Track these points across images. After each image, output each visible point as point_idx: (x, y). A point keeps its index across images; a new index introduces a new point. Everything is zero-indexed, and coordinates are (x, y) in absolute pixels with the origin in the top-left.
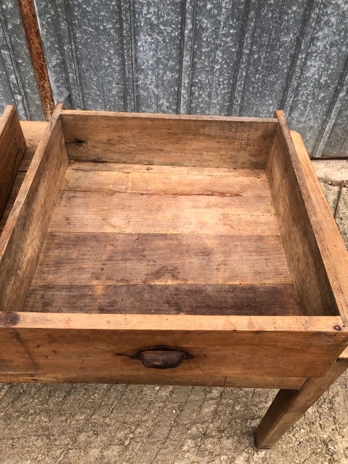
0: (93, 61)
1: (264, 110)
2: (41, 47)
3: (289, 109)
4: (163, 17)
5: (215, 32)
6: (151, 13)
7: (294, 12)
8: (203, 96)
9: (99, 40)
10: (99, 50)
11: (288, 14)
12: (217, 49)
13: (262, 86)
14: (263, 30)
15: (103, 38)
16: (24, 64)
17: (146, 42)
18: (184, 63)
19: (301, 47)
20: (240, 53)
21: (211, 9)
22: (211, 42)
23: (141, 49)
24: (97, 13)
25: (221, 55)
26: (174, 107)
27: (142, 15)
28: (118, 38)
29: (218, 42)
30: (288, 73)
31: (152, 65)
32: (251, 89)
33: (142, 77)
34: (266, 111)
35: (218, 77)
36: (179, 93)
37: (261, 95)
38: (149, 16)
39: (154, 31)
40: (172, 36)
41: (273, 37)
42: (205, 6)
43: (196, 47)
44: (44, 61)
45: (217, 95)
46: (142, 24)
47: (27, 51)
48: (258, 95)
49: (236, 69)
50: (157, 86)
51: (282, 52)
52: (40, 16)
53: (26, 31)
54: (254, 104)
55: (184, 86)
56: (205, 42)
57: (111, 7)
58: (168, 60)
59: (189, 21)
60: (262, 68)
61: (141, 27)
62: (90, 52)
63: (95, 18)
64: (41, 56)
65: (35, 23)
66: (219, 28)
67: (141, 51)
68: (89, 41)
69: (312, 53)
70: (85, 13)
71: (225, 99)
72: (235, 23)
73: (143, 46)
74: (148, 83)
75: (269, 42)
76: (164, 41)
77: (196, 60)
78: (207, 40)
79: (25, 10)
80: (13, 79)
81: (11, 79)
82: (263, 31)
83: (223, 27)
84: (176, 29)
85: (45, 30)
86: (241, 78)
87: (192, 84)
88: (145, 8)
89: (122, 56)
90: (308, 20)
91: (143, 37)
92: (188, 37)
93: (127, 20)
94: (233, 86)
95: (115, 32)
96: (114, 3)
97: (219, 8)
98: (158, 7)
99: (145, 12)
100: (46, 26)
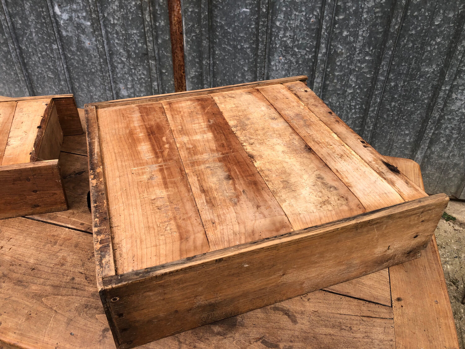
0: (228, 75)
1: (399, 140)
2: (184, 60)
3: (428, 141)
4: (298, 41)
5: (350, 57)
6: (287, 36)
7: (437, 44)
9: (236, 57)
10: (234, 66)
11: (431, 45)
12: (351, 74)
13: (398, 115)
15: (239, 56)
16: (167, 74)
17: (279, 62)
18: (315, 84)
19: (445, 79)
20: (375, 80)
21: (347, 36)
22: (344, 66)
23: (274, 68)
24: (236, 34)
25: (354, 79)
27: (278, 38)
28: (253, 57)
29: (353, 67)
30: (429, 104)
32: (385, 116)
34: (401, 141)
35: (350, 101)
37: (396, 123)
38: (285, 39)
39: (289, 53)
40: (305, 59)
41: (413, 66)
42: (341, 33)
43: (328, 70)
44: (184, 73)
46: (277, 46)
47: (171, 63)
48: (393, 123)
49: (370, 94)
51: (422, 82)
52: (186, 33)
53: (173, 45)
56: (338, 66)
57: (250, 29)
59: (323, 46)
60: (399, 96)
61: (276, 48)
62: (226, 68)
63: (234, 38)
64: (182, 68)
65: (182, 40)
66: (354, 54)
67: (273, 70)
68: (226, 57)
69: (458, 85)
70: (226, 33)
71: (355, 123)
72: (372, 50)
73: (276, 66)
75: (408, 71)
76: (297, 62)
77: (328, 82)
78: (341, 64)
79: (174, 28)
80: (155, 85)
81: (153, 86)
82: (402, 60)
83: (359, 54)
84: (310, 52)
85: (189, 46)
86: (374, 103)
88: (282, 32)
89: (255, 73)
90: (454, 52)
91: (277, 58)
92: (320, 60)
93: (263, 41)
94: (366, 111)
95: (251, 51)
96: (253, 26)
97: (356, 35)
98: (294, 32)
99: (281, 35)
100: (190, 43)
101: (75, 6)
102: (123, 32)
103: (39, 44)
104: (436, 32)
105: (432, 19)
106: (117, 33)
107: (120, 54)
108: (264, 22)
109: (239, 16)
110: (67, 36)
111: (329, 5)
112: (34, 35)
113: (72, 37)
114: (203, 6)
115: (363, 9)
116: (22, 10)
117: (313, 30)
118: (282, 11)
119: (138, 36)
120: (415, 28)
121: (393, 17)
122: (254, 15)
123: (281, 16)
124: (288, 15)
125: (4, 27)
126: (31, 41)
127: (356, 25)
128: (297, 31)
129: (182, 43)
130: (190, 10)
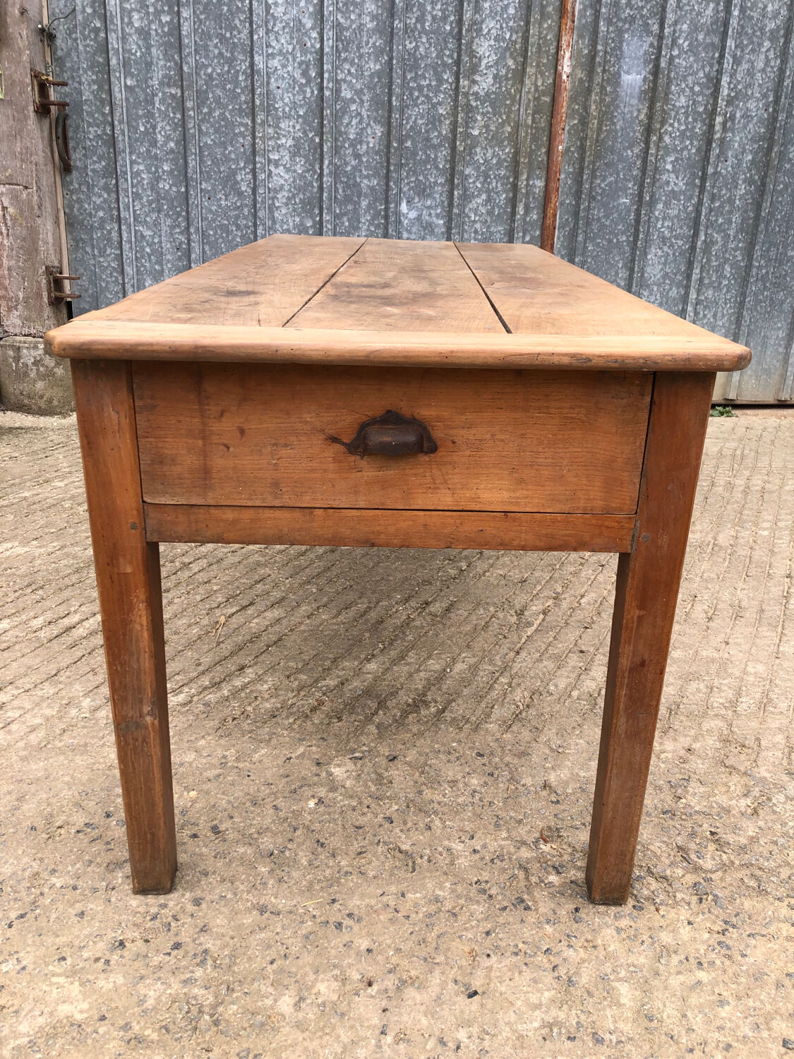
1: (772, 335)
4: (676, 231)
5: (725, 246)
6: (665, 227)
9: (610, 253)
10: (608, 263)
12: (725, 263)
13: (770, 305)
14: (772, 244)
15: (615, 251)
17: (656, 255)
20: (749, 267)
21: (722, 223)
22: (720, 255)
23: (650, 262)
24: (614, 226)
25: (729, 269)
27: (656, 229)
28: (631, 250)
29: (728, 256)
31: (658, 279)
34: (774, 337)
35: (725, 295)
37: (769, 316)
38: (663, 230)
39: (666, 245)
40: (682, 250)
41: (781, 251)
42: (716, 221)
43: (704, 260)
45: (723, 316)
46: (655, 238)
48: (767, 316)
49: (744, 282)
52: (559, 228)
54: (762, 327)
55: (692, 303)
56: (714, 256)
58: (676, 275)
59: (702, 233)
60: (771, 285)
61: (653, 240)
63: (611, 231)
66: (728, 242)
70: (603, 226)
72: (744, 237)
73: (652, 260)
75: (777, 256)
76: (674, 254)
77: (704, 275)
78: (716, 253)
79: (548, 222)
83: (732, 241)
84: (687, 242)
87: (698, 302)
89: (632, 270)
91: (654, 251)
92: (699, 249)
94: (742, 303)
96: (631, 217)
97: (730, 222)
98: (673, 221)
99: (659, 226)
100: (562, 239)
101: (429, 203)
102: (484, 230)
106: (476, 232)
108: (647, 211)
109: (618, 207)
111: (708, 191)
114: (583, 197)
115: (735, 196)
117: (690, 219)
118: (661, 200)
120: (780, 213)
121: (762, 202)
122: (633, 204)
123: (660, 206)
124: (667, 204)
128: (676, 221)
129: (553, 239)
130: (568, 202)
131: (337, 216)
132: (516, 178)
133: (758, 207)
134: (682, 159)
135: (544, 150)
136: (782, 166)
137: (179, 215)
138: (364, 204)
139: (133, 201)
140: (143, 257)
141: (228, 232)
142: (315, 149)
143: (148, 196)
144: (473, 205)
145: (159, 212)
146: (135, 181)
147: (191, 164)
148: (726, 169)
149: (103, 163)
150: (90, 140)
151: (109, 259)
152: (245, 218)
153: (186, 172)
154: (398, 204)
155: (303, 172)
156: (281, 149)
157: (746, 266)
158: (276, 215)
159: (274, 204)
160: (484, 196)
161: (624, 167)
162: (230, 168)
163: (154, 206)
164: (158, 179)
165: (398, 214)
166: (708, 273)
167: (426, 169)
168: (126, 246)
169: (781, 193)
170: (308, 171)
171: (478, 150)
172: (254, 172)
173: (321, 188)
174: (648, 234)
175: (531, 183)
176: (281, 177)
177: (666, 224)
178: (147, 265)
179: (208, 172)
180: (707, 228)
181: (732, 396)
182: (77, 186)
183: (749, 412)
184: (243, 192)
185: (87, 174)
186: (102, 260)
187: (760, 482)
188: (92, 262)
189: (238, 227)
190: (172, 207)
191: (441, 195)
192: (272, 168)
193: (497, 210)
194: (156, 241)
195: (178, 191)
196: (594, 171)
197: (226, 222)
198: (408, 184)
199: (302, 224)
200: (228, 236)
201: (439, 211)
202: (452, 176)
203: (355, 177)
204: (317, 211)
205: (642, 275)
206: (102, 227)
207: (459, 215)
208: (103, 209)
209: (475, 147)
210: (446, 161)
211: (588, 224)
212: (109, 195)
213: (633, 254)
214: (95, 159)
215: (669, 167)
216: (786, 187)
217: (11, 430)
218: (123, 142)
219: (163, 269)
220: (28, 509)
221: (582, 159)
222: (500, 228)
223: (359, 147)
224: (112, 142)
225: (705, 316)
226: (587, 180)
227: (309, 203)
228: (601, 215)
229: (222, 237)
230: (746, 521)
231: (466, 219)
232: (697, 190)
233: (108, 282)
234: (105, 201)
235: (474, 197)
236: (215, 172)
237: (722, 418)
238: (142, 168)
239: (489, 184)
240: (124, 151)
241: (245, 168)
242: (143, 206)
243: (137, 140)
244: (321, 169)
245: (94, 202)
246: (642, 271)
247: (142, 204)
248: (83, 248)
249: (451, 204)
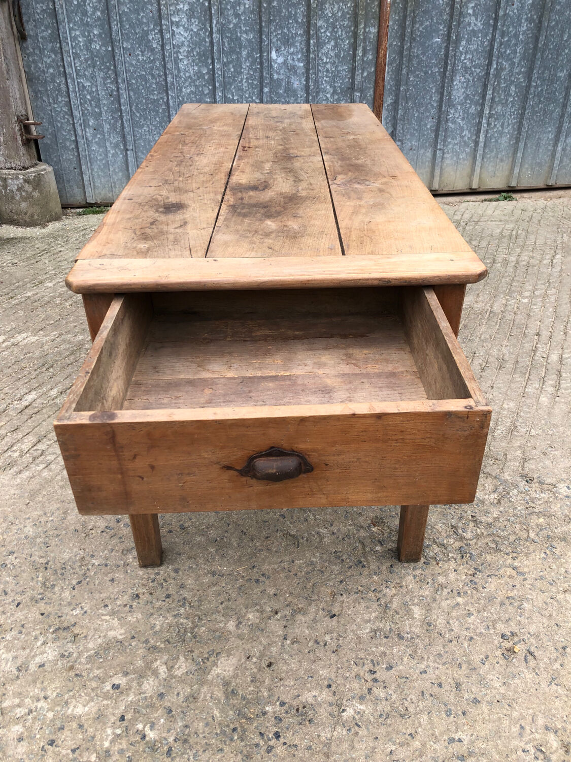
0: (418, 99)
2: (383, 90)
3: (565, 134)
4: (475, 62)
5: (511, 71)
7: (565, 54)
8: (498, 126)
9: (426, 82)
10: (425, 90)
11: (562, 55)
12: (511, 85)
13: (544, 115)
14: (546, 68)
15: (430, 80)
17: (460, 82)
18: (487, 96)
20: (529, 86)
21: (509, 54)
22: (507, 79)
23: (456, 87)
24: (429, 61)
25: (514, 89)
26: (474, 137)
27: (460, 61)
29: (513, 79)
30: (563, 102)
31: (462, 100)
32: (535, 118)
33: (452, 111)
34: (546, 139)
35: (510, 109)
36: (480, 123)
37: (542, 123)
38: (465, 61)
39: (467, 73)
40: (479, 76)
41: (552, 73)
42: (505, 52)
43: (496, 83)
44: (382, 101)
45: (509, 125)
49: (525, 99)
50: (463, 119)
51: (558, 85)
52: (388, 65)
53: (376, 77)
55: (486, 117)
56: (503, 79)
57: (440, 56)
58: (474, 96)
59: (494, 63)
60: (544, 99)
61: (458, 70)
62: (418, 92)
63: (426, 65)
64: (381, 97)
65: (384, 71)
66: (514, 68)
68: (418, 83)
70: (420, 62)
71: (514, 128)
72: (526, 63)
73: (457, 85)
74: (457, 116)
75: (549, 77)
76: (473, 80)
77: (495, 94)
78: (505, 77)
79: (380, 60)
83: (517, 67)
84: (483, 70)
85: (389, 76)
87: (490, 116)
88: (463, 56)
89: (442, 94)
91: (458, 78)
94: (523, 115)
96: (442, 53)
97: (515, 52)
98: (473, 54)
99: (463, 58)
100: (391, 73)
101: (292, 50)
102: (333, 69)
103: (246, 91)
104: (565, 45)
105: (562, 36)
106: (327, 71)
107: (326, 91)
108: (453, 47)
109: (432, 45)
110: (278, 78)
111: (499, 29)
112: (244, 81)
113: (282, 79)
114: (406, 39)
115: (519, 32)
116: (238, 58)
117: (486, 51)
118: (465, 38)
119: (346, 72)
120: (553, 43)
121: (539, 36)
122: (444, 43)
123: (463, 43)
124: (469, 41)
125: (217, 75)
126: (239, 89)
127: (516, 45)
128: (475, 54)
129: (384, 74)
130: (395, 43)
131: (225, 65)
132: (356, 27)
133: (536, 39)
134: (480, 5)
135: (376, 3)
136: (554, 7)
137: (109, 69)
138: (244, 53)
139: (74, 59)
140: (86, 103)
141: (146, 81)
142: (206, 11)
143: (84, 55)
144: (325, 50)
145: (94, 67)
146: (74, 44)
147: (114, 28)
148: (513, 11)
149: (50, 32)
150: (38, 14)
151: (61, 105)
152: (158, 69)
153: (111, 35)
154: (269, 52)
155: (198, 30)
156: (180, 13)
157: (527, 86)
158: (180, 65)
159: (178, 56)
160: (332, 43)
161: (436, 14)
162: (143, 30)
163: (89, 62)
164: (90, 41)
165: (269, 60)
166: (498, 93)
167: (289, 23)
168: (72, 95)
169: (553, 29)
170: (201, 29)
171: (327, 6)
172: (161, 31)
173: (212, 43)
174: (454, 65)
175: (367, 30)
176: (181, 35)
177: (468, 57)
178: (89, 108)
179: (127, 34)
180: (498, 58)
181: (513, 184)
182: (32, 50)
183: (526, 195)
184: (154, 49)
185: (38, 41)
186: (56, 106)
187: (526, 258)
188: (49, 108)
189: (153, 76)
190: (103, 63)
191: (301, 43)
192: (175, 29)
193: (342, 53)
194: (94, 90)
195: (107, 50)
196: (414, 18)
197: (144, 73)
198: (276, 36)
199: (199, 71)
200: (146, 84)
201: (299, 56)
202: (309, 28)
203: (236, 33)
204: (210, 61)
205: (450, 97)
206: (53, 81)
207: (315, 59)
208: (53, 67)
209: (325, 4)
210: (304, 16)
211: (410, 60)
212: (56, 56)
213: (443, 82)
214: (43, 28)
215: (470, 11)
216: (557, 23)
217: (8, 240)
218: (62, 15)
219: (101, 111)
220: (32, 306)
221: (405, 9)
222: (345, 67)
223: (238, 8)
224: (54, 14)
225: (495, 125)
226: (409, 25)
227: (204, 55)
228: (419, 52)
229: (142, 85)
230: (514, 292)
231: (320, 62)
232: (491, 29)
233: (62, 123)
234: (53, 60)
235: (325, 44)
236: (132, 33)
237: (506, 202)
238: (78, 33)
239: (336, 33)
240: (64, 21)
241: (154, 29)
242: (81, 63)
243: (72, 12)
244: (211, 27)
245: (46, 62)
246: (450, 94)
247: (81, 62)
248: (41, 98)
249: (308, 51)
